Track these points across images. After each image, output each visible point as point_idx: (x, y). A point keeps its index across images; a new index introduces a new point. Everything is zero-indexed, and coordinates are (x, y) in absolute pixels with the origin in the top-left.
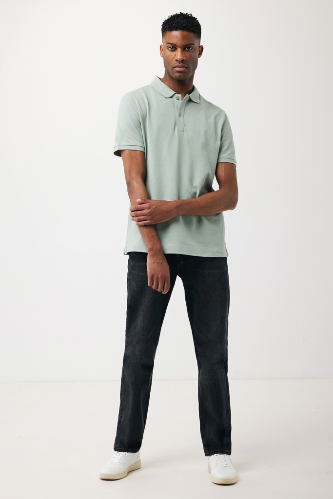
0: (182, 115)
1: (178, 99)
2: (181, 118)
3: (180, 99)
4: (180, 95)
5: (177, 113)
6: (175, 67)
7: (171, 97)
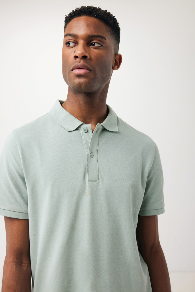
0: (95, 155)
1: (87, 132)
2: (94, 159)
3: (90, 131)
4: (89, 126)
5: (87, 152)
6: (72, 70)
7: (77, 129)
